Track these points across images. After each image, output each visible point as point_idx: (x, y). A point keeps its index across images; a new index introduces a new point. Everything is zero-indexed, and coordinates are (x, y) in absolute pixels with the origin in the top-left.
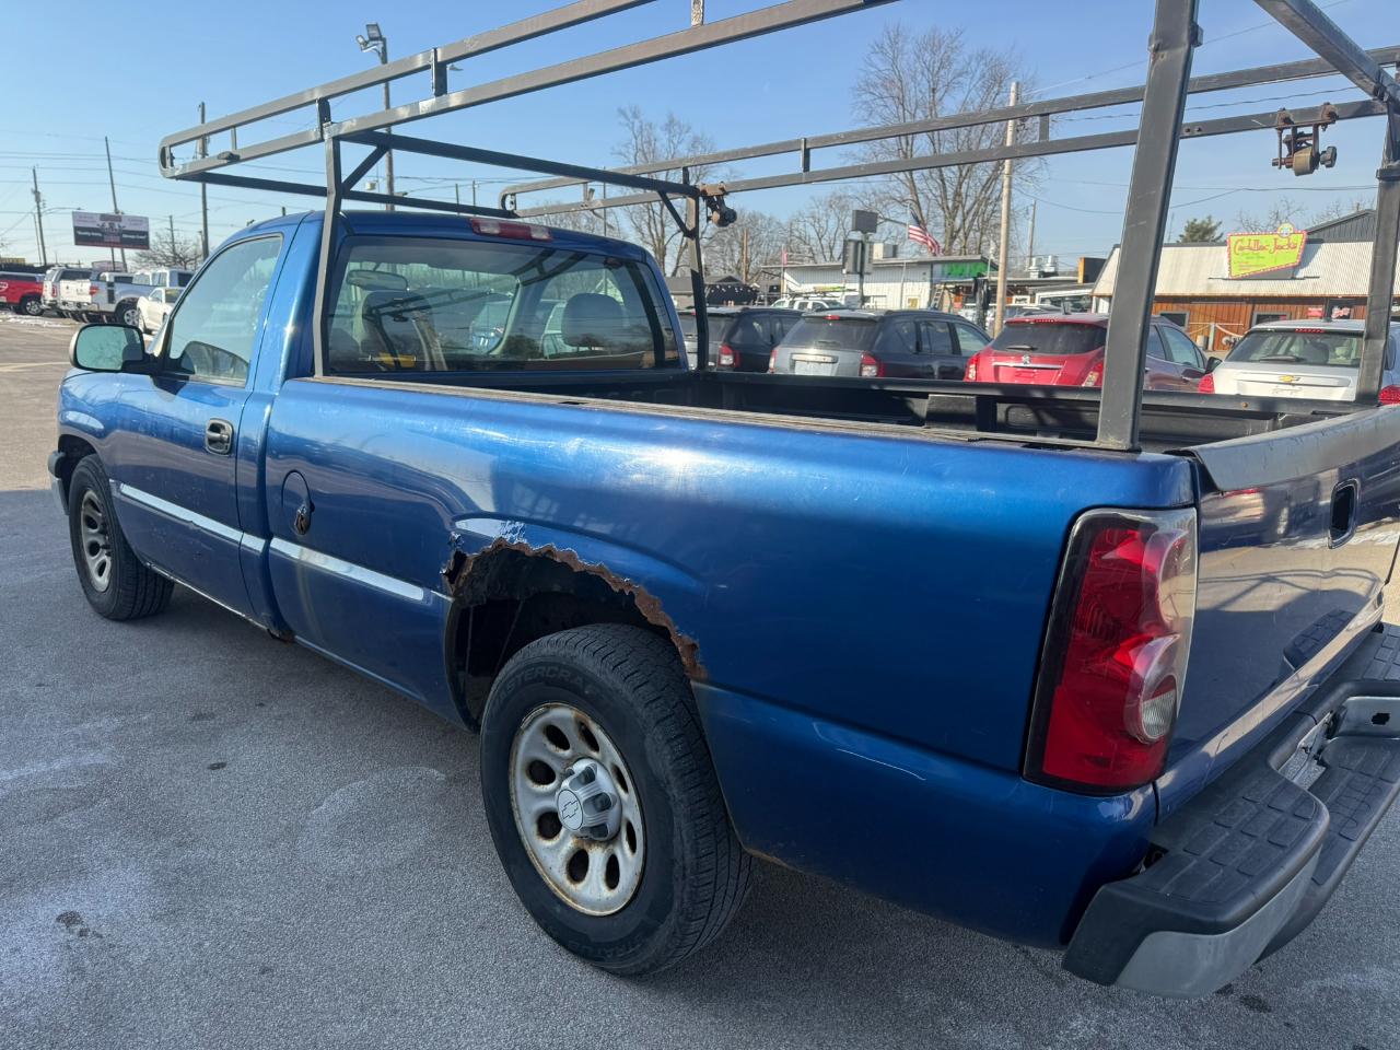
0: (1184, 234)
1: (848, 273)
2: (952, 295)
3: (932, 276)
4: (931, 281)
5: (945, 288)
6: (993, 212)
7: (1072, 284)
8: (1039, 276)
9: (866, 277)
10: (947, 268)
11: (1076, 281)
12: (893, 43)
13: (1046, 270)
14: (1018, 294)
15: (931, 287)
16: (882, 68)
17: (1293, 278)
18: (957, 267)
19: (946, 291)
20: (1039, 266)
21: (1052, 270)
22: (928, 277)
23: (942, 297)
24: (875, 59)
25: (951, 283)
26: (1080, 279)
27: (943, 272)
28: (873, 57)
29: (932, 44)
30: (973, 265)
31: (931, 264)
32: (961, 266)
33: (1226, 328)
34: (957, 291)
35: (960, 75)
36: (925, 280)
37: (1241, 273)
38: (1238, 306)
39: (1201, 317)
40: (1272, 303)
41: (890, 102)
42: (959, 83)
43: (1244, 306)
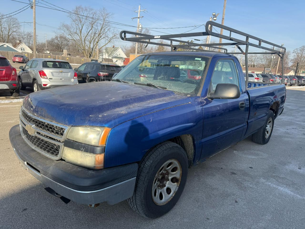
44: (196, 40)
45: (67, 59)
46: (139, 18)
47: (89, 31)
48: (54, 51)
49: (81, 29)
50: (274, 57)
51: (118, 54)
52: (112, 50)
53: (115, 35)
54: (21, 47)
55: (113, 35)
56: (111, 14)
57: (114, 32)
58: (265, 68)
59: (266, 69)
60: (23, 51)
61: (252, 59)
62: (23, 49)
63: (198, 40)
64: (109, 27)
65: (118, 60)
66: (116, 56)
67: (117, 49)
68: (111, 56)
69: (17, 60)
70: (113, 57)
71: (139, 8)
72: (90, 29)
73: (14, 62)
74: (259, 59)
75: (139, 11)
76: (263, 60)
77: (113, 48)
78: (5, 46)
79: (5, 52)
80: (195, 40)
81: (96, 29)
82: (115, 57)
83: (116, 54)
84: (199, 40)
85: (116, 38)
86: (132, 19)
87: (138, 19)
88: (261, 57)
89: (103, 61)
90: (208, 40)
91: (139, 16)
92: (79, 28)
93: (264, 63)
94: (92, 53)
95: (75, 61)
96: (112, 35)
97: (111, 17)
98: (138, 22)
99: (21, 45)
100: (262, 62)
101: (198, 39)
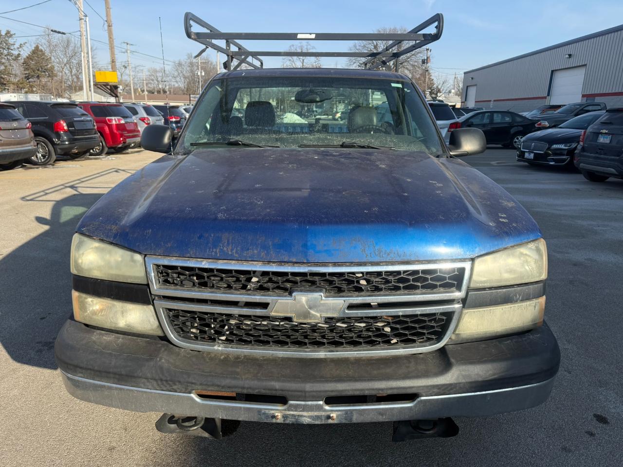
44: (55, 31)
50: (201, 73)
58: (190, 95)
59: (193, 98)
61: (157, 76)
63: (59, 32)
74: (170, 78)
76: (178, 79)
80: (52, 31)
84: (64, 33)
88: (173, 72)
90: (85, 33)
93: (182, 85)
100: (177, 82)
101: (61, 31)
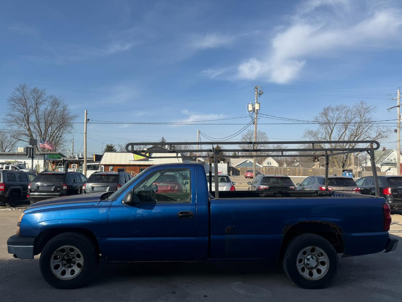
0: (106, 148)
1: (28, 157)
2: (52, 164)
3: (44, 158)
4: (44, 160)
5: (49, 162)
6: (59, 140)
7: (92, 161)
8: (78, 159)
9: (34, 158)
10: (49, 156)
11: (93, 160)
12: (23, 89)
13: (80, 157)
14: (73, 164)
15: (44, 162)
16: (19, 95)
17: (148, 161)
18: (52, 155)
19: (49, 163)
20: (78, 156)
21: (82, 157)
22: (43, 158)
23: (48, 164)
24: (17, 92)
25: (51, 160)
26: (94, 160)
27: (48, 157)
28: (16, 92)
29: (35, 91)
30: (57, 155)
31: (44, 155)
32: (53, 155)
33: (134, 172)
34: (53, 163)
35: (44, 101)
36: (42, 159)
37: (137, 159)
38: (136, 167)
39: (128, 170)
40: (144, 166)
41: (21, 105)
42: (44, 103)
43: (138, 167)
45: (311, 171)
46: (399, 106)
47: (342, 133)
48: (307, 162)
49: (330, 133)
51: (393, 159)
52: (382, 154)
53: (379, 134)
54: (268, 161)
55: (377, 133)
56: (372, 107)
57: (378, 129)
60: (269, 165)
62: (269, 163)
64: (370, 125)
65: (391, 168)
66: (388, 162)
67: (389, 152)
68: (380, 162)
69: (249, 175)
70: (384, 164)
71: (398, 93)
72: (344, 131)
73: (246, 178)
75: (398, 97)
77: (383, 151)
78: (248, 162)
79: (245, 168)
81: (352, 129)
82: (386, 164)
83: (388, 159)
85: (381, 137)
86: (388, 110)
87: (398, 108)
89: (363, 171)
91: (398, 104)
92: (328, 133)
94: (345, 161)
95: (321, 173)
96: (375, 134)
97: (373, 111)
98: (398, 113)
99: (267, 160)
